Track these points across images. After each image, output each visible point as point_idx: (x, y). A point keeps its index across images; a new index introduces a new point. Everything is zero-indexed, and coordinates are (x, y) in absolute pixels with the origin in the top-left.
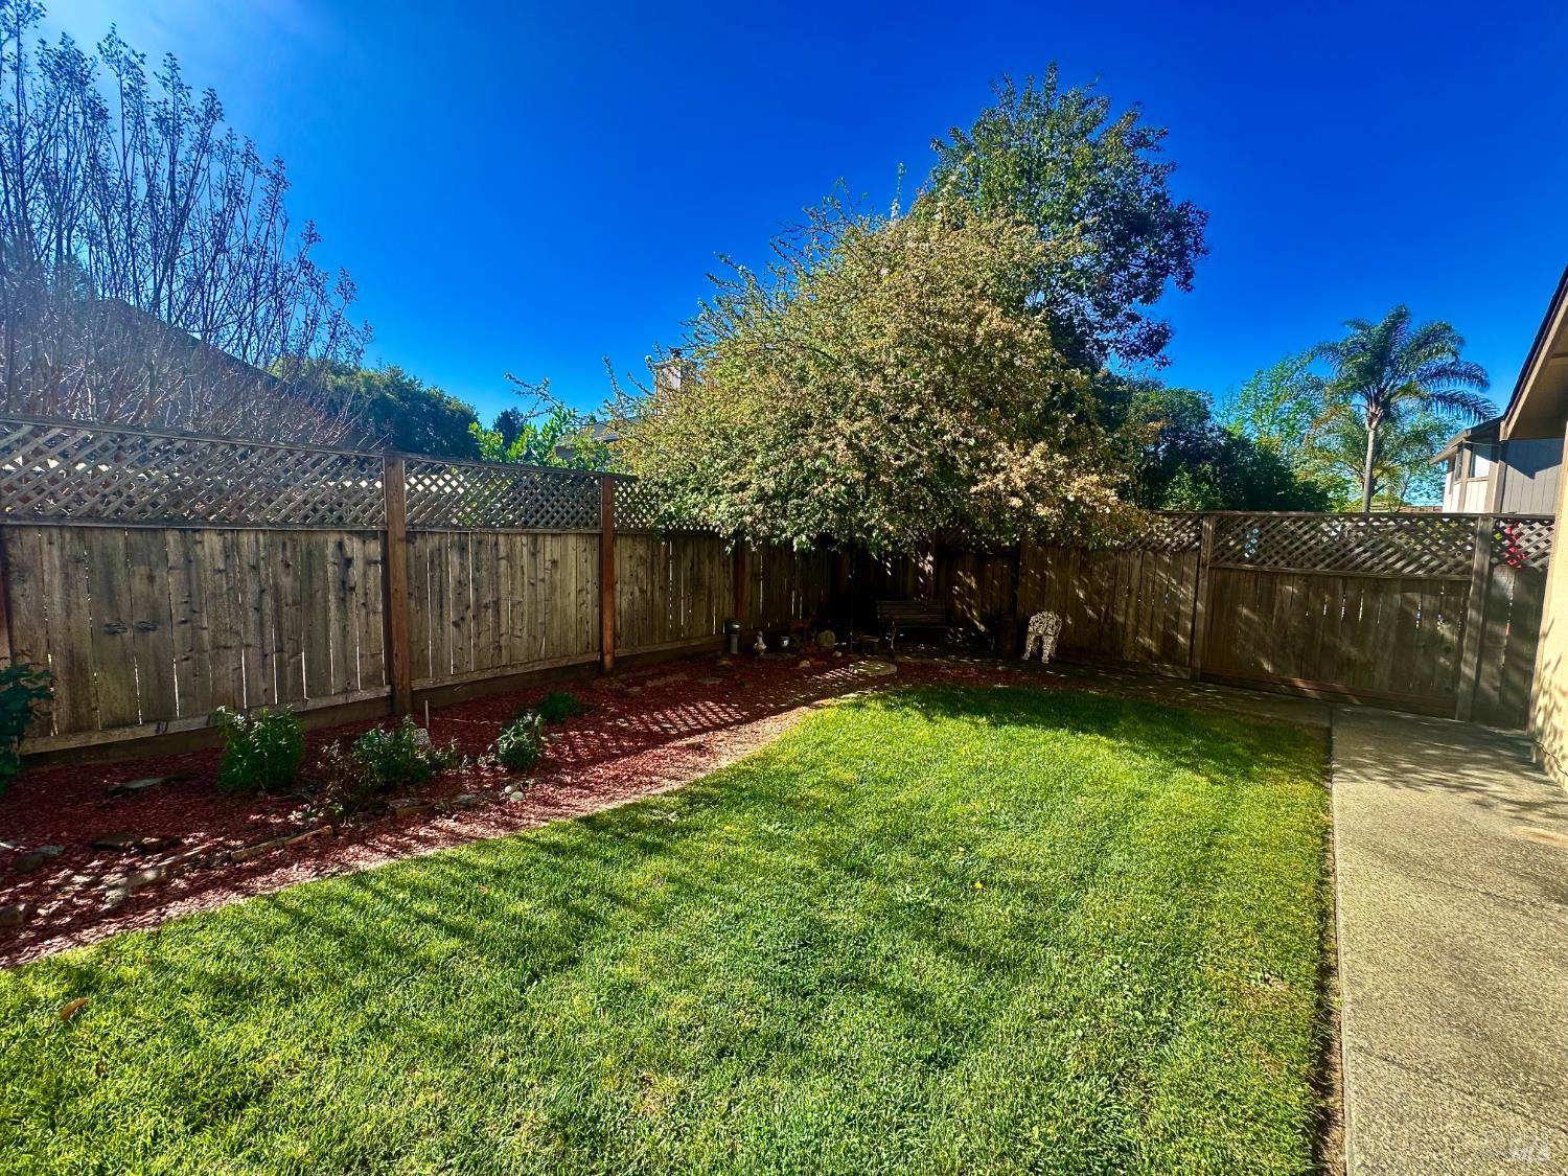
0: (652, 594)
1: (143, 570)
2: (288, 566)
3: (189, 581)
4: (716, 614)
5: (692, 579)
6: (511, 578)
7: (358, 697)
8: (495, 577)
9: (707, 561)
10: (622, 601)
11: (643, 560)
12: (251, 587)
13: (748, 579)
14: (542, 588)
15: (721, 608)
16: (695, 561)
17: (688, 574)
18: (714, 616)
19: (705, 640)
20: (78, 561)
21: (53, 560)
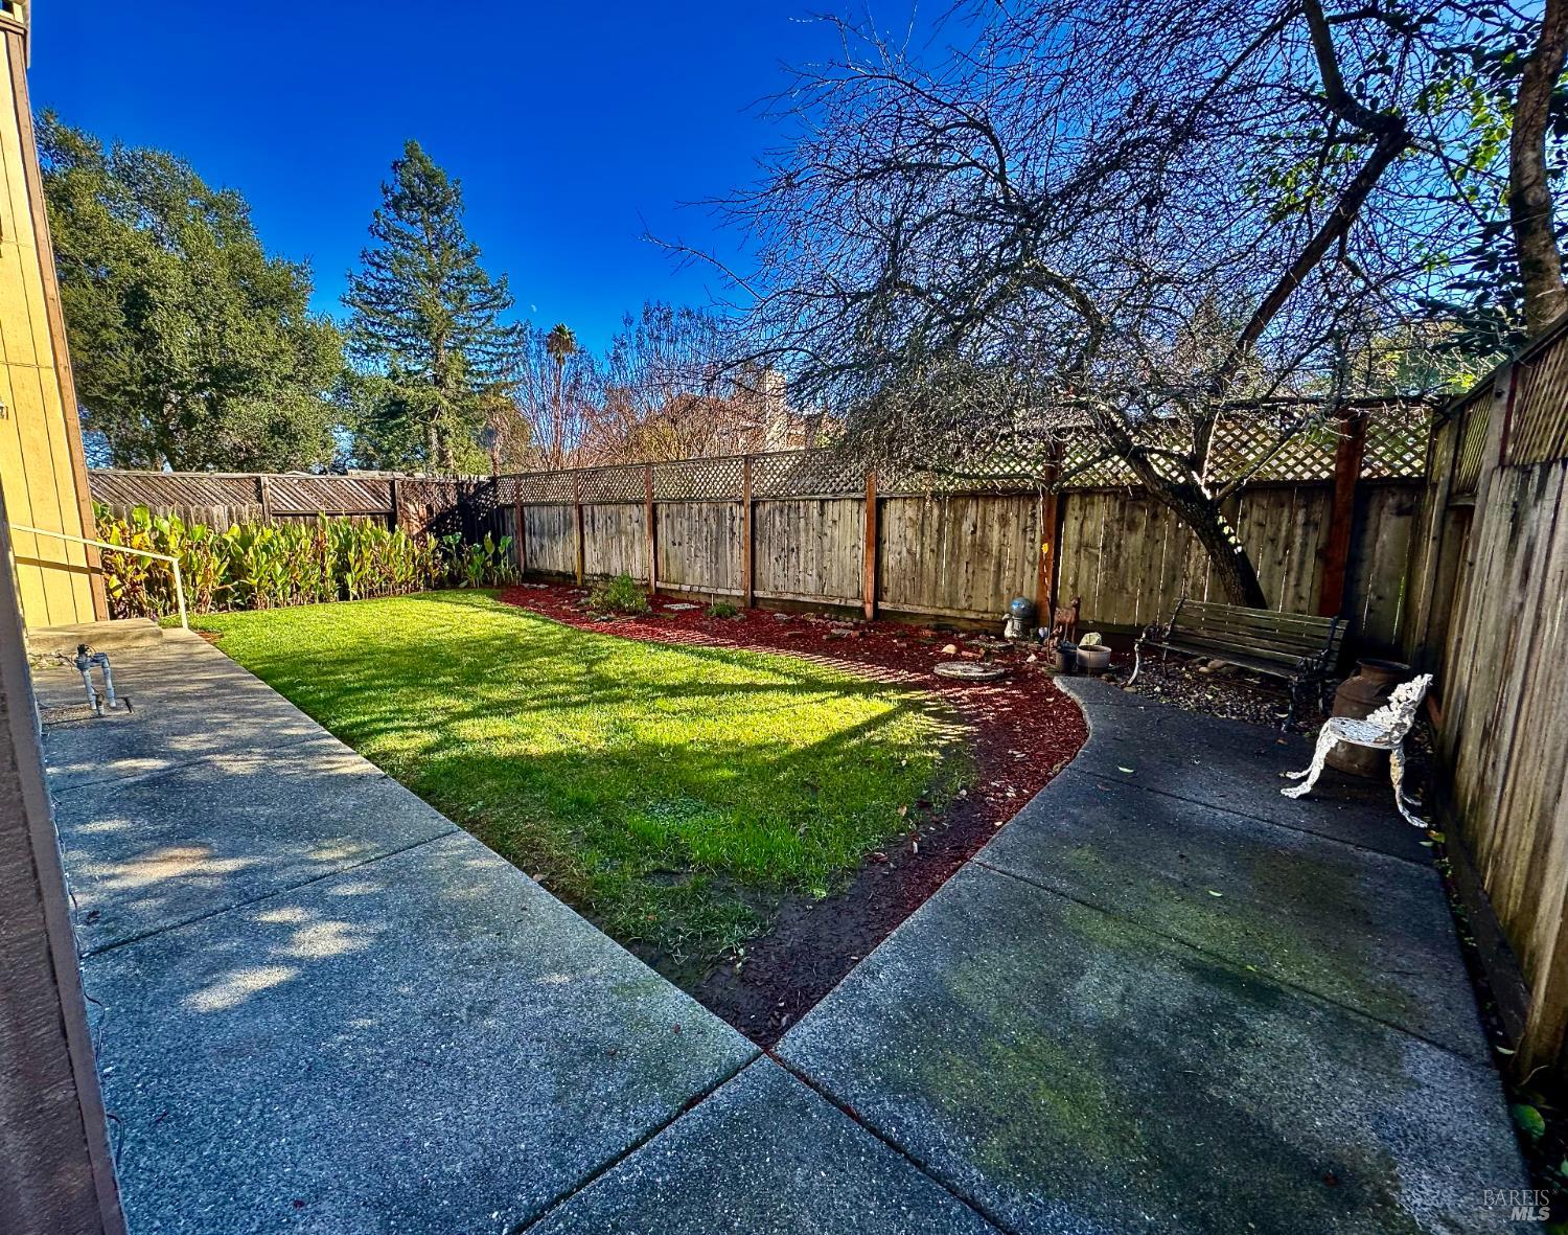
0: (921, 556)
1: (680, 520)
2: (715, 520)
3: (689, 524)
4: (1009, 589)
5: (973, 545)
6: (807, 531)
7: (735, 592)
8: (797, 531)
9: (996, 527)
10: (890, 560)
11: (913, 522)
12: (705, 529)
13: (1071, 552)
14: (826, 541)
15: (1018, 585)
16: (979, 525)
17: (969, 538)
18: (1005, 592)
19: (985, 616)
20: (668, 516)
21: (664, 515)
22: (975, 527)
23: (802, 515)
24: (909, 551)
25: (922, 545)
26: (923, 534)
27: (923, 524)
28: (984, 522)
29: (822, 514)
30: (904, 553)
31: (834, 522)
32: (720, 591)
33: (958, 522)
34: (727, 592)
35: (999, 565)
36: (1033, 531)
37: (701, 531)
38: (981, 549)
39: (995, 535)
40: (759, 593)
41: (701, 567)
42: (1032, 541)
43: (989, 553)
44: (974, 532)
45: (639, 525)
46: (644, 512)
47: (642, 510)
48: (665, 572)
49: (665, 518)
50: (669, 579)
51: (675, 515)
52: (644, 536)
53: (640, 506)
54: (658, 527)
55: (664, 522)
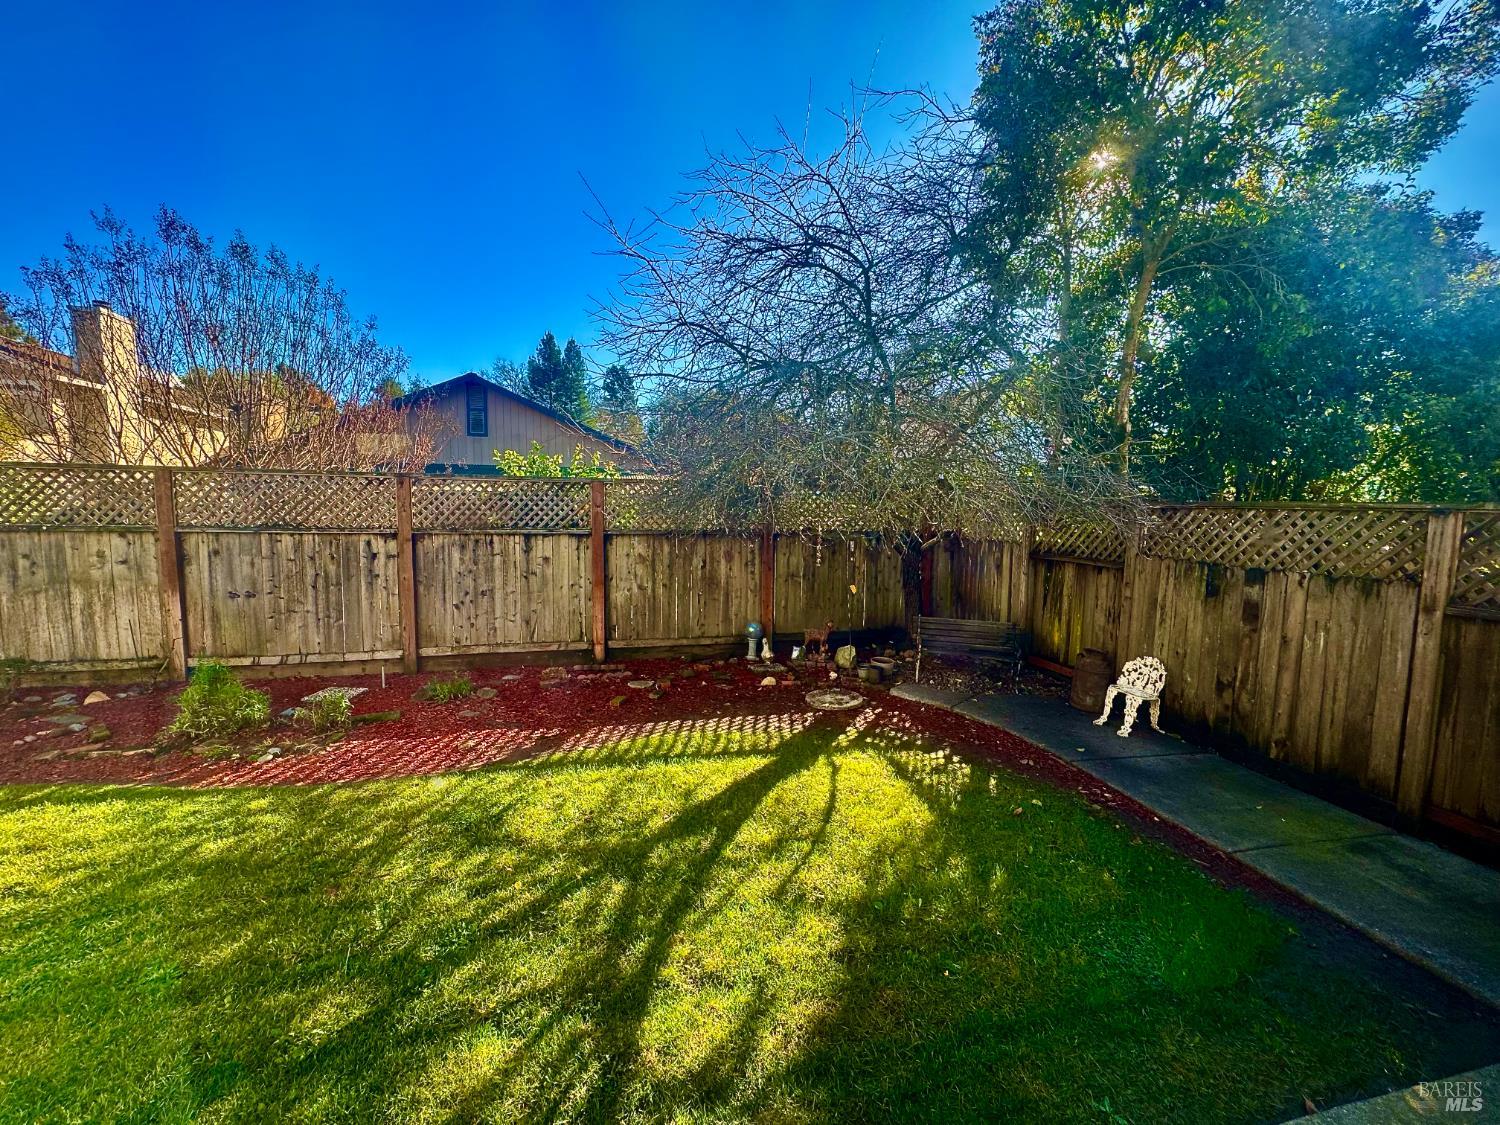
0: (653, 590)
1: (247, 559)
2: (333, 558)
3: (273, 565)
4: (736, 615)
5: (703, 578)
6: (505, 571)
7: (379, 655)
8: (490, 570)
9: (723, 561)
10: (618, 596)
11: (642, 558)
12: (310, 572)
13: (781, 581)
14: (534, 581)
15: (743, 609)
16: (708, 560)
17: (699, 573)
18: (733, 617)
19: (719, 640)
20: (216, 553)
21: (204, 552)
22: (704, 562)
23: (497, 550)
24: (640, 587)
25: (654, 582)
26: (654, 570)
27: (654, 560)
28: (712, 559)
29: (527, 551)
30: (635, 589)
31: (546, 559)
32: (349, 657)
33: (688, 559)
34: (366, 657)
35: (727, 595)
36: (754, 565)
37: (302, 573)
38: (710, 581)
39: (723, 567)
40: (428, 651)
41: (305, 626)
42: (753, 573)
43: (718, 585)
44: (703, 567)
45: (129, 568)
46: (146, 546)
47: (138, 543)
48: (208, 642)
49: (209, 556)
50: (219, 651)
51: (236, 551)
52: (146, 586)
53: (130, 537)
54: (188, 570)
55: (205, 563)
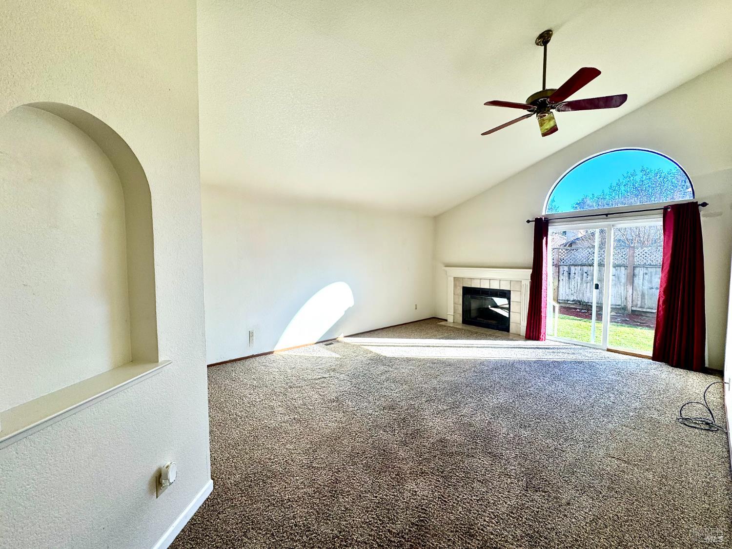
20: (646, 274)
21: (641, 273)
45: (615, 277)
46: (622, 271)
47: (619, 270)
48: (639, 303)
49: (643, 274)
50: (643, 306)
51: (654, 273)
52: (620, 283)
53: (617, 268)
54: (635, 279)
55: (641, 277)
